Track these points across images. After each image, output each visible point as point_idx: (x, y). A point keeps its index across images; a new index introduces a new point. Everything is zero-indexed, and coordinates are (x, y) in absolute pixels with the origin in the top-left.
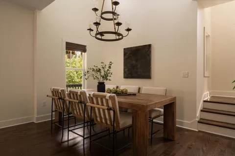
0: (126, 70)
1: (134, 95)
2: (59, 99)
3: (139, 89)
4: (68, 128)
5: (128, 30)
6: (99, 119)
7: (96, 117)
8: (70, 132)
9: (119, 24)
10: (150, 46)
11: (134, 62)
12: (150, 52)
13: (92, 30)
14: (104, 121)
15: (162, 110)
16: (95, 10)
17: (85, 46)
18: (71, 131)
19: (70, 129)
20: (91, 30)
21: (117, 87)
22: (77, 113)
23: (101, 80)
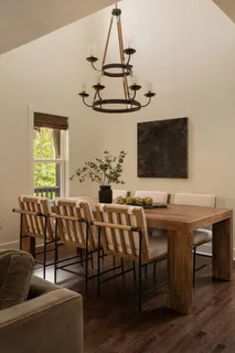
0: (142, 162)
1: (164, 207)
2: (40, 215)
3: (169, 196)
4: (56, 263)
5: (150, 95)
6: (112, 247)
7: (107, 243)
8: (59, 270)
9: (136, 88)
10: (185, 120)
11: (157, 148)
12: (186, 131)
13: (87, 95)
14: (121, 250)
15: (210, 232)
16: (93, 59)
17: (66, 118)
18: (61, 268)
19: (60, 265)
20: (84, 95)
21: (129, 194)
22: (70, 238)
23: (106, 182)
